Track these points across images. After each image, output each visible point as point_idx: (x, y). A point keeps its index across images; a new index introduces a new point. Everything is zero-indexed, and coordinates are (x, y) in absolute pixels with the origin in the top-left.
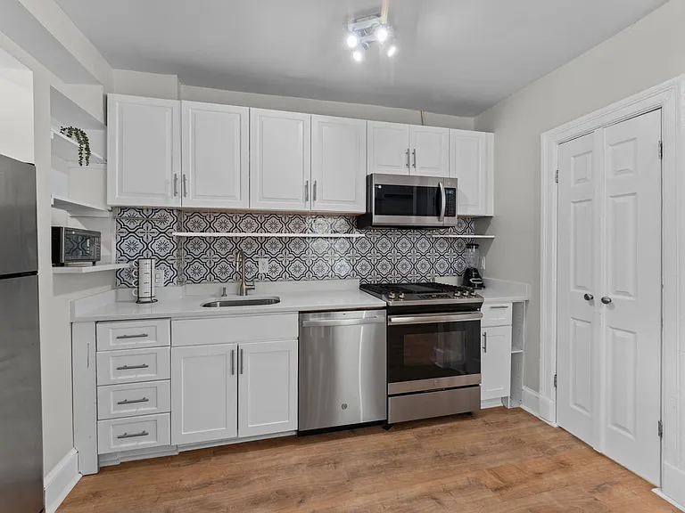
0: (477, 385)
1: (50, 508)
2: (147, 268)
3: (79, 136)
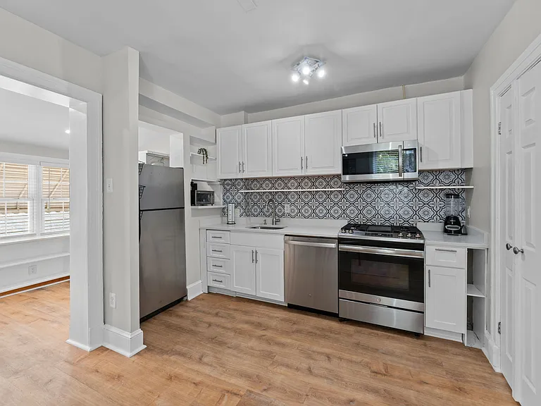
0: (423, 313)
1: (190, 298)
2: (230, 208)
3: (203, 151)
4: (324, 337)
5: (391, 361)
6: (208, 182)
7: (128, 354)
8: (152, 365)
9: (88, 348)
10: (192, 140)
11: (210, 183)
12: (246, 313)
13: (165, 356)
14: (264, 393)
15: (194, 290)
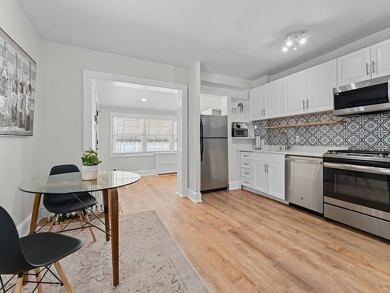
1: (230, 189)
2: (257, 139)
3: (241, 105)
4: (304, 224)
5: (350, 248)
6: (245, 123)
7: (195, 202)
8: (203, 208)
9: (182, 196)
10: (233, 100)
11: (247, 124)
12: (259, 202)
13: (209, 206)
14: (247, 231)
15: (233, 185)
